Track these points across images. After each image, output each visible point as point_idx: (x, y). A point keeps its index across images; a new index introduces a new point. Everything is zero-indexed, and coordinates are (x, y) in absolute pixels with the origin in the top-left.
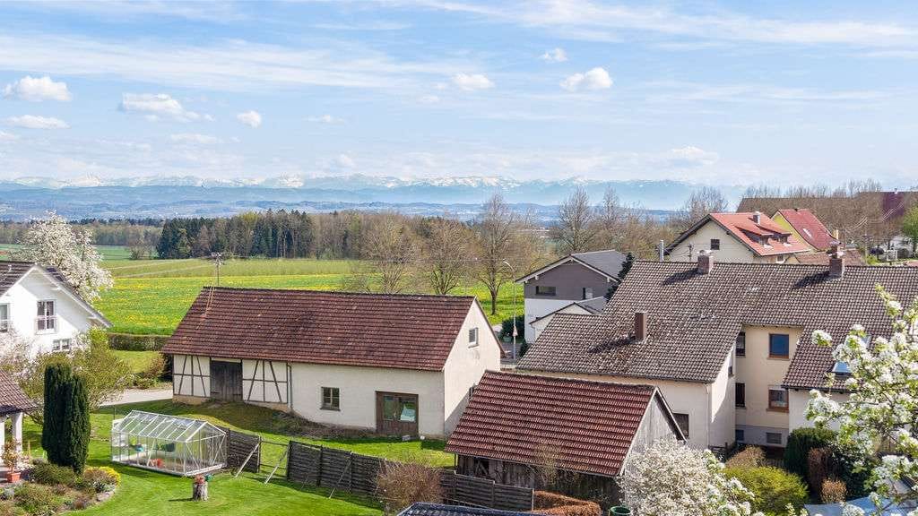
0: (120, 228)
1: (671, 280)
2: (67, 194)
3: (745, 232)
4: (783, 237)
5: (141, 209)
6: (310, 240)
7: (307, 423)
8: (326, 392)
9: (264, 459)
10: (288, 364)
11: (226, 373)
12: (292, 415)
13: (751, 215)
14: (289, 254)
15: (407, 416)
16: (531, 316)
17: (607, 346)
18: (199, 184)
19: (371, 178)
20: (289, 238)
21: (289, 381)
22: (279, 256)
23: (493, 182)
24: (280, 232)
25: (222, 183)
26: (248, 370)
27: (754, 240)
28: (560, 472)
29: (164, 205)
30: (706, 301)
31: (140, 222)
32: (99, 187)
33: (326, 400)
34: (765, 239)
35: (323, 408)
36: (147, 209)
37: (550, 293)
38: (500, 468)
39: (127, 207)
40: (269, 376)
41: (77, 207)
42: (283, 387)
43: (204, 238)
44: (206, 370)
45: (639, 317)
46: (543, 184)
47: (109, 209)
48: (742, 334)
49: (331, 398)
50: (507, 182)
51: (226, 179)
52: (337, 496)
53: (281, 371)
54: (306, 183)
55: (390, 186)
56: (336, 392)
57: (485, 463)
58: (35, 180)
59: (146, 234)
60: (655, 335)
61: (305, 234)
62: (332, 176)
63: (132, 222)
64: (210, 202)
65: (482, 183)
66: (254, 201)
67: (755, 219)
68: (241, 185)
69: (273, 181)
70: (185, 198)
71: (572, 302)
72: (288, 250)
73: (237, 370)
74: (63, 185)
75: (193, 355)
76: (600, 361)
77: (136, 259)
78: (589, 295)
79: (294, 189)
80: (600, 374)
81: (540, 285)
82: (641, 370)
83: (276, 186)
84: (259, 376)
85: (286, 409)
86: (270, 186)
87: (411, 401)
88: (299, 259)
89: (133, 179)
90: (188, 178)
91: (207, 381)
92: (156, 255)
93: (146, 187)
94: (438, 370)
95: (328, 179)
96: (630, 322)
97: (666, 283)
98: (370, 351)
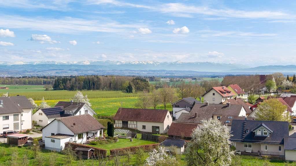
0: (35, 79)
1: (202, 107)
2: (13, 67)
3: (221, 92)
4: (229, 92)
5: (38, 72)
6: (100, 84)
7: (140, 131)
8: (143, 126)
9: (137, 136)
10: (137, 121)
11: (125, 123)
12: (137, 130)
13: (222, 87)
14: (94, 89)
15: (157, 130)
16: (174, 111)
17: (191, 118)
18: (56, 63)
19: (112, 62)
20: (94, 84)
21: (136, 124)
22: (91, 90)
23: (151, 63)
24: (91, 82)
25: (64, 63)
26: (129, 122)
27: (222, 93)
28: (184, 137)
29: (46, 71)
30: (207, 111)
31: (41, 77)
32: (24, 65)
33: (143, 128)
34: (225, 93)
35: (143, 129)
36: (40, 72)
37: (178, 107)
38: (175, 137)
39: (34, 71)
40: (133, 123)
41: (17, 71)
42: (135, 125)
43: (69, 84)
44: (121, 123)
45: (196, 113)
46: (167, 63)
47: (28, 72)
48: (213, 116)
49: (144, 127)
50: (156, 63)
51: (65, 62)
52: (151, 141)
53: (135, 123)
54: (91, 63)
55: (118, 64)
56: (145, 126)
57: (173, 136)
58: (3, 62)
59: (44, 81)
60: (199, 116)
61: (99, 83)
62: (99, 61)
63: (39, 77)
64: (60, 70)
65: (148, 63)
66: (74, 69)
67: (223, 88)
68: (70, 64)
69: (80, 62)
70: (51, 68)
71: (183, 109)
72: (93, 88)
73: (127, 122)
74: (12, 64)
75: (119, 120)
76: (190, 121)
77: (47, 90)
78: (186, 107)
79: (87, 65)
80: (190, 123)
81: (176, 105)
82: (196, 122)
83: (81, 64)
84: (131, 123)
85: (136, 129)
86: (79, 64)
87: (158, 127)
88: (97, 90)
89: (35, 62)
90: (53, 61)
91: (121, 124)
92: (52, 89)
93: (39, 65)
94: (163, 122)
95: (98, 62)
96: (194, 114)
97: (200, 107)
98: (151, 119)
